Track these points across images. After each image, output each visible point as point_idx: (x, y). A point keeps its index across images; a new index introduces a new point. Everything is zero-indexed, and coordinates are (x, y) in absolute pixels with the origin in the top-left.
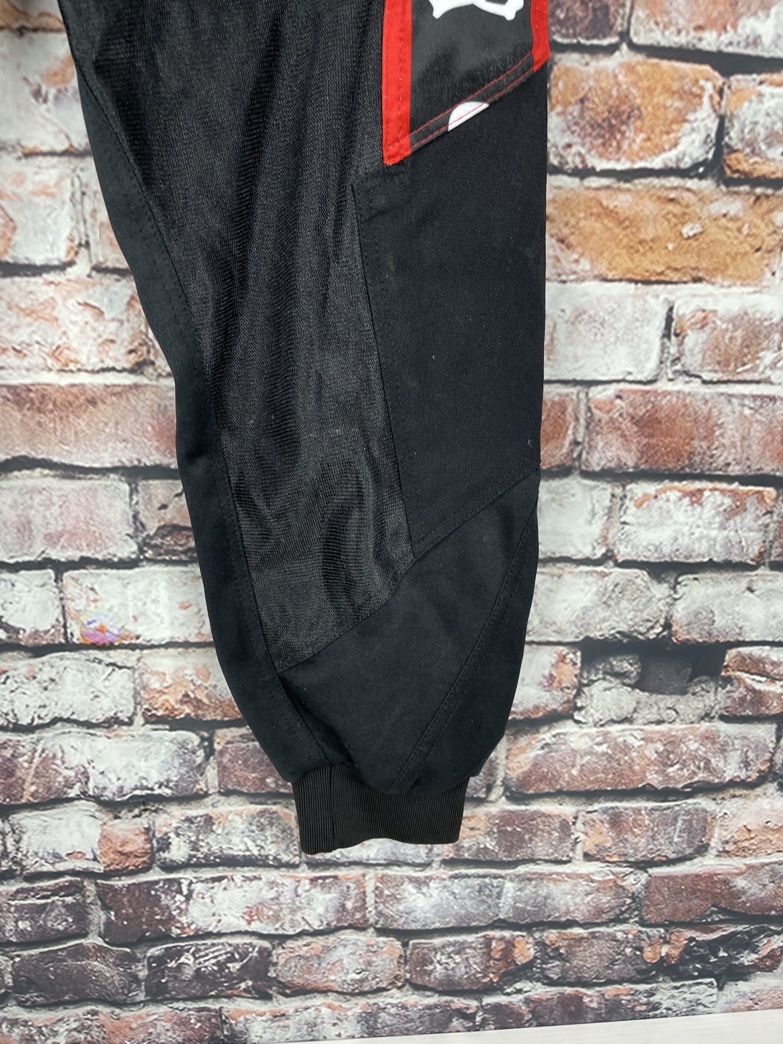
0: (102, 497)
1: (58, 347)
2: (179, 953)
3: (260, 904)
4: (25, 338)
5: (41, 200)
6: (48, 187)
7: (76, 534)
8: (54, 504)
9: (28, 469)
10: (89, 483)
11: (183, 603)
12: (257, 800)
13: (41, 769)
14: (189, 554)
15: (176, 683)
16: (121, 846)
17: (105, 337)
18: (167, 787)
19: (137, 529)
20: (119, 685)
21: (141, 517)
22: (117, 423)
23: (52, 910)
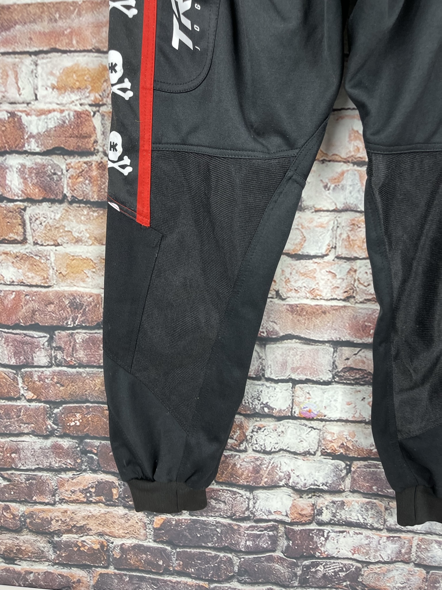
0: (321, 353)
1: (313, 289)
2: (317, 565)
3: (360, 546)
4: (300, 285)
5: (319, 229)
6: (323, 224)
7: (306, 369)
8: (297, 355)
9: (290, 339)
10: (316, 347)
11: (348, 402)
12: (367, 496)
13: (271, 471)
14: (355, 381)
15: (339, 438)
16: (301, 511)
17: (335, 285)
18: (326, 485)
19: (333, 368)
20: (313, 437)
21: (336, 363)
22: (333, 322)
23: (263, 537)
